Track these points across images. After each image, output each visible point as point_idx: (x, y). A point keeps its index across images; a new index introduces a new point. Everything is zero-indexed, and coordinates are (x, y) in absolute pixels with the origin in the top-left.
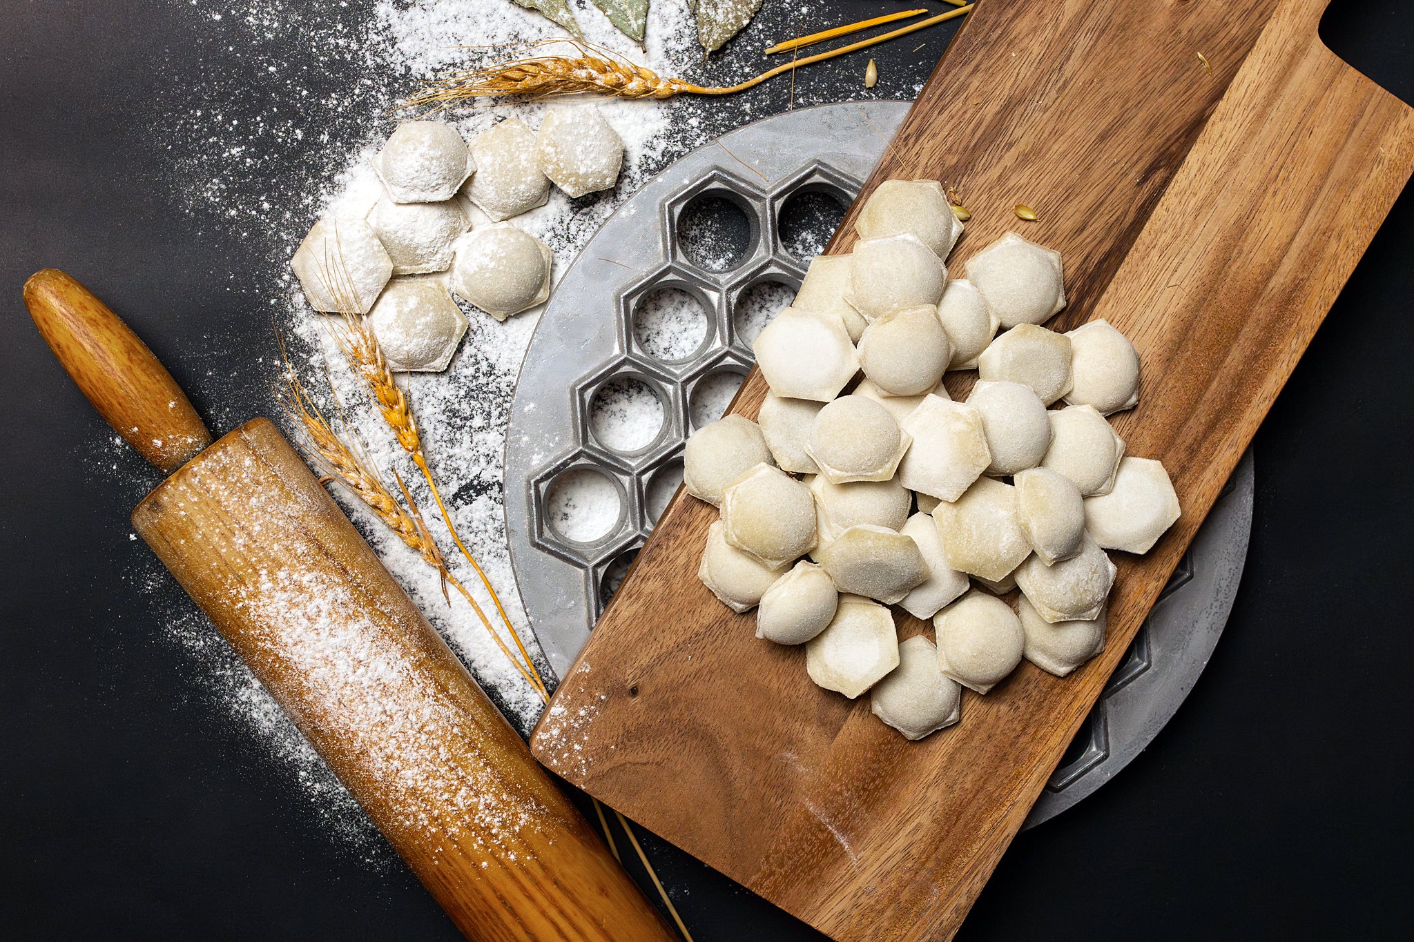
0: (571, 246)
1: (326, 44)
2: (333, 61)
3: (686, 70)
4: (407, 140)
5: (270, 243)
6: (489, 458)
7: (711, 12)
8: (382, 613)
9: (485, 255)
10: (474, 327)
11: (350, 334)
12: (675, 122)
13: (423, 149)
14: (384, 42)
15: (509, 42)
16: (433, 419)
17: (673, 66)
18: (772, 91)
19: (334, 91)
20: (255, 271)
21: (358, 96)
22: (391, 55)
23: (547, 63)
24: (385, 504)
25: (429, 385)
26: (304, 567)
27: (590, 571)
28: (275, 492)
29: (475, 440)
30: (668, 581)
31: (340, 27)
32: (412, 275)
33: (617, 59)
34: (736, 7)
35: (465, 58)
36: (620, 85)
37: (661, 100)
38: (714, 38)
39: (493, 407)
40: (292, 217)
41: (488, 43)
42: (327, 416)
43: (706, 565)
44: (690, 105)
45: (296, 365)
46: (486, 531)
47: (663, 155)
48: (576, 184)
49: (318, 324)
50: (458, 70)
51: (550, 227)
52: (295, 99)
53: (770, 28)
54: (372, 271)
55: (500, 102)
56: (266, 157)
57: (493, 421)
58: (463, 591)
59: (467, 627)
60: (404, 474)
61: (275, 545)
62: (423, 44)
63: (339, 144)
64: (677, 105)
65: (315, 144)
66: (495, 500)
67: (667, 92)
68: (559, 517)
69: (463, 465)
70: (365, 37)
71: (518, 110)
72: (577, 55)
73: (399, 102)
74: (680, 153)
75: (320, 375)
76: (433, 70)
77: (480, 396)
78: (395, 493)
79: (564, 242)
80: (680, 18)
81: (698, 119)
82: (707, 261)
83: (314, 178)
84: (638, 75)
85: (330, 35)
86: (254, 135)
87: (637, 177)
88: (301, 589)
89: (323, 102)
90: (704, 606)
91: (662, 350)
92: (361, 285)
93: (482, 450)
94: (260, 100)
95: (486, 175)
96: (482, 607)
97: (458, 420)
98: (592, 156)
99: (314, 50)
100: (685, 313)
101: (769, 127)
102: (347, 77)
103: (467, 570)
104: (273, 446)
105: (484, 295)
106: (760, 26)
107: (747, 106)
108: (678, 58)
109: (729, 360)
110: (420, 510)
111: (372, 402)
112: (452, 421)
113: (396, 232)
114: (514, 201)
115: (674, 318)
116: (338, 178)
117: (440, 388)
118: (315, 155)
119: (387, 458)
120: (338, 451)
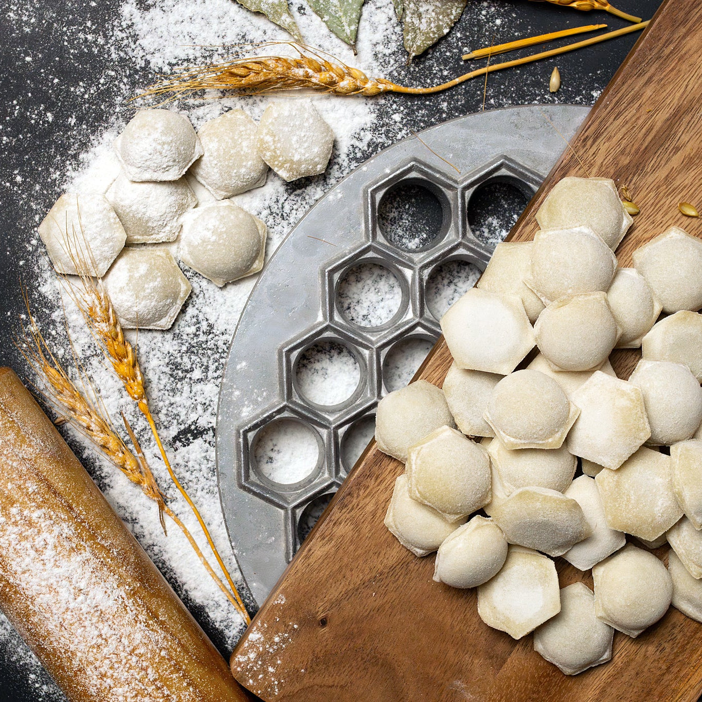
0: (285, 223)
1: (76, 39)
2: (82, 53)
3: (392, 72)
4: (144, 126)
5: (21, 212)
6: (205, 407)
7: (416, 22)
8: (103, 546)
9: (208, 229)
10: (197, 291)
11: (86, 295)
12: (380, 116)
13: (157, 135)
14: (127, 38)
15: (238, 42)
16: (157, 371)
17: (380, 67)
18: (467, 92)
19: (82, 80)
20: (6, 235)
21: (103, 85)
22: (133, 50)
23: (269, 62)
24: (112, 445)
25: (155, 341)
26: (33, 504)
27: (290, 512)
28: (11, 436)
29: (194, 390)
30: (357, 526)
31: (89, 24)
32: (144, 244)
33: (331, 61)
34: (438, 18)
35: (198, 54)
36: (333, 83)
37: (368, 97)
38: (417, 44)
39: (211, 362)
40: (41, 189)
41: (218, 42)
42: (65, 365)
43: (391, 514)
44: (394, 102)
45: (39, 319)
46: (200, 470)
47: (369, 146)
48: (290, 170)
49: (61, 284)
50: (191, 65)
51: (267, 205)
52: (48, 86)
53: (467, 37)
54: (108, 240)
55: (227, 94)
56: (21, 136)
57: (210, 374)
58: (178, 522)
59: (180, 553)
60: (131, 418)
61: (9, 484)
62: (161, 41)
63: (84, 126)
64: (383, 102)
65: (64, 126)
66: (209, 443)
67: (374, 91)
68: (265, 461)
69: (183, 412)
70: (111, 34)
71: (243, 102)
72: (296, 56)
73: (138, 91)
74: (383, 144)
75: (60, 328)
76: (170, 64)
77: (200, 351)
78: (122, 434)
79: (279, 219)
80: (389, 26)
81: (401, 115)
82: (404, 240)
83: (62, 155)
84: (349, 74)
85: (80, 30)
86: (10, 116)
87: (345, 164)
88: (30, 524)
89: (72, 89)
90: (388, 549)
91: (361, 317)
92: (98, 252)
93: (200, 399)
94: (17, 86)
95: (212, 158)
96: (194, 537)
97: (180, 372)
98: (306, 145)
99: (66, 43)
100: (383, 285)
101: (463, 125)
102: (94, 68)
103: (182, 503)
104: (12, 394)
105: (206, 264)
106: (459, 35)
107: (444, 105)
108: (385, 61)
109: (419, 330)
110: (143, 450)
111: (105, 353)
112: (174, 373)
113: (130, 207)
114: (235, 182)
115: (373, 289)
116: (82, 156)
117: (165, 343)
118: (63, 136)
119: (117, 403)
120: (73, 397)
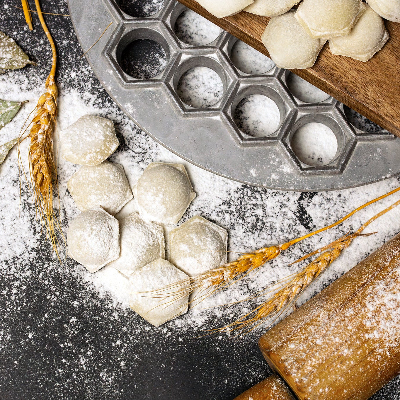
0: (149, 152)
1: (16, 302)
2: (27, 297)
3: (41, 78)
4: (79, 245)
5: (143, 341)
6: (283, 206)
7: (5, 61)
8: (391, 261)
9: (154, 201)
10: (200, 212)
11: (204, 286)
12: (73, 86)
13: (85, 235)
14: (15, 264)
15: (18, 186)
16: (258, 240)
17: (38, 86)
18: (55, 27)
19: (46, 297)
20: (160, 351)
21: (49, 282)
22: (24, 260)
23: (33, 159)
24: (313, 270)
25: (236, 242)
26: (363, 310)
27: (358, 137)
28: (312, 328)
29: (271, 214)
30: (368, 83)
31: (5, 292)
32: (166, 250)
33: (32, 116)
34: (3, 46)
35: (27, 213)
36: (49, 116)
37: (58, 93)
38: (21, 60)
39: (251, 202)
40: (126, 326)
41: (19, 200)
42: (254, 306)
43: (359, 56)
44: (62, 76)
45: (221, 326)
46: (329, 209)
47: (94, 94)
48: (111, 142)
49: (195, 311)
50: (35, 218)
51: (137, 164)
52: (50, 322)
53: (17, 28)
54: (163, 272)
55: (57, 193)
56: (87, 341)
57: (259, 202)
58: (367, 224)
59: (390, 222)
60: (293, 259)
61: (348, 328)
62: (17, 240)
63: (80, 295)
64: (62, 85)
65: (79, 310)
66: (309, 203)
67: (54, 87)
68: (320, 163)
69: (287, 222)
70: (12, 276)
71: (62, 182)
72: (29, 140)
73: (54, 256)
74: (92, 84)
75: (228, 311)
76: (34, 234)
77: (243, 210)
78: (305, 265)
79: (147, 156)
80: (8, 81)
81: (72, 72)
82: (161, 69)
83: (101, 311)
84: (42, 106)
85: (9, 298)
86: (73, 349)
87: (106, 110)
88: (378, 312)
89: (52, 304)
90: (384, 61)
91: (216, 98)
92: (172, 279)
93: (277, 210)
94: (50, 345)
95: (103, 199)
96: (378, 212)
97: (258, 224)
98: (93, 132)
99: (19, 309)
100: (193, 83)
101: (78, 21)
102: (37, 288)
103: (353, 221)
104: (280, 331)
105: (180, 202)
106: (15, 33)
107: (65, 42)
108: (33, 83)
109: (225, 49)
110: (315, 250)
111: (246, 278)
112: (259, 228)
113: (138, 257)
114: (120, 183)
115: (196, 90)
116: (102, 296)
117: (237, 235)
118: (87, 310)
119: (282, 269)
120: (279, 298)
